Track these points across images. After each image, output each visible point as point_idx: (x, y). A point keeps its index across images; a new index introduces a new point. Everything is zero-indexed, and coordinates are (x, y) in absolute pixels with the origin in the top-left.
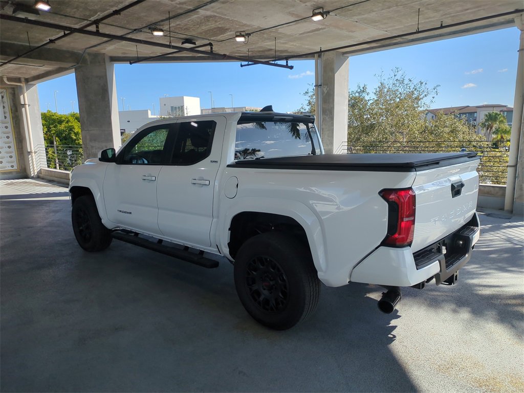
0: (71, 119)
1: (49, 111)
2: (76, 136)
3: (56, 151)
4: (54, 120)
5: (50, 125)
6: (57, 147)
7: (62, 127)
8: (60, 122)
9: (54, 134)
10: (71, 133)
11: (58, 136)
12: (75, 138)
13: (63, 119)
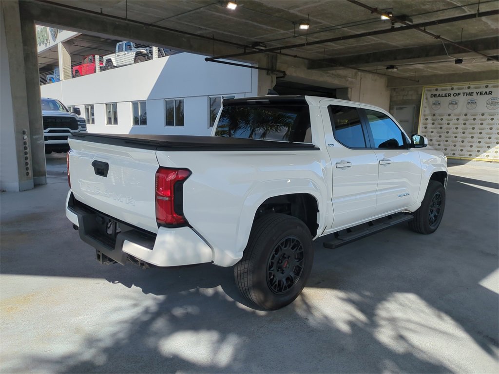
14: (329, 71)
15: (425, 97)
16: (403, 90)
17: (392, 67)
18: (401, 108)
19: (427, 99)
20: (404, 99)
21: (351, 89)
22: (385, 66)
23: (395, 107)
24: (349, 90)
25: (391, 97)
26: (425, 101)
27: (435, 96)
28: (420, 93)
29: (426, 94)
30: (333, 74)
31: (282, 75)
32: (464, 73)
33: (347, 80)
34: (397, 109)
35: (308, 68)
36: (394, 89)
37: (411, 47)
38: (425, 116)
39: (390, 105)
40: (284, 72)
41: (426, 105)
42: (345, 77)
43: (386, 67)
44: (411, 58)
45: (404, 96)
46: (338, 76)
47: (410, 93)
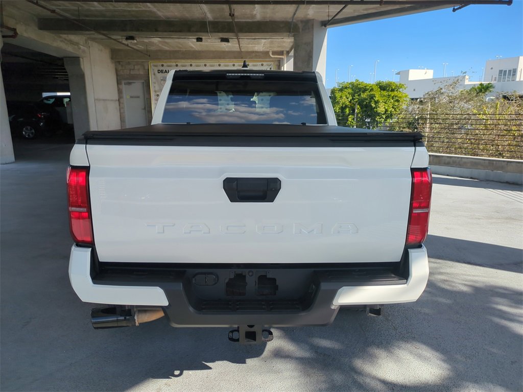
0: (375, 88)
1: (357, 80)
2: (375, 104)
3: (355, 119)
4: (360, 89)
5: (355, 93)
6: (357, 114)
7: (364, 96)
8: (365, 90)
9: (356, 102)
10: (371, 101)
11: (359, 104)
12: (374, 106)
13: (368, 87)
14: (61, 35)
15: (152, 73)
16: (129, 63)
17: (132, 38)
18: (130, 84)
19: (154, 74)
20: (131, 73)
21: (83, 58)
22: (125, 36)
23: (123, 82)
24: (81, 60)
25: (117, 71)
26: (153, 76)
27: (162, 71)
28: (146, 68)
29: (153, 70)
30: (66, 39)
31: (11, 33)
32: (186, 51)
33: (80, 48)
34: (125, 84)
35: (40, 29)
36: (119, 62)
37: (172, 20)
38: (155, 91)
39: (117, 78)
40: (14, 30)
41: (154, 81)
42: (77, 44)
43: (125, 38)
44: (173, 31)
45: (130, 70)
46: (71, 42)
47: (136, 67)
